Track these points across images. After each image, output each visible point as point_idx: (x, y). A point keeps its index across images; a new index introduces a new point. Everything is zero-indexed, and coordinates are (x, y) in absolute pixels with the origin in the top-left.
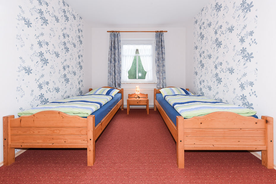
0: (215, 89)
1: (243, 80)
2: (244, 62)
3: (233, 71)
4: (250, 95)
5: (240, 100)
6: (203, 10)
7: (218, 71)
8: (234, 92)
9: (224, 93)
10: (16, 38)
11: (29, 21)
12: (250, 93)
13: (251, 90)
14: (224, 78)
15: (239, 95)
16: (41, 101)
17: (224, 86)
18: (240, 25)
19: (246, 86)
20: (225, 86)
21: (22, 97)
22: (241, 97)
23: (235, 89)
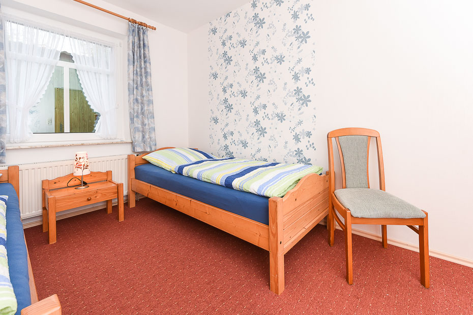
0: (254, 145)
1: (298, 130)
2: (299, 106)
3: (284, 118)
4: (308, 149)
5: (294, 157)
6: (228, 15)
7: (259, 117)
8: (285, 147)
9: (270, 149)
12: (307, 146)
13: (309, 142)
14: (270, 128)
15: (293, 150)
17: (270, 140)
18: (293, 57)
19: (301, 137)
20: (272, 138)
22: (295, 153)
23: (286, 143)
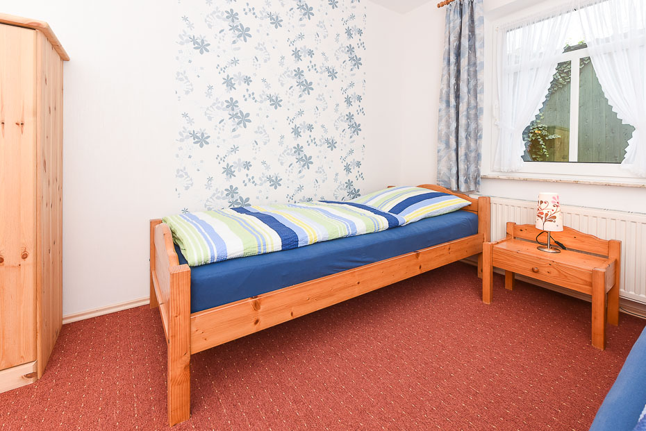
10: (177, 79)
11: (203, 40)
16: (230, 202)
21: (187, 188)
